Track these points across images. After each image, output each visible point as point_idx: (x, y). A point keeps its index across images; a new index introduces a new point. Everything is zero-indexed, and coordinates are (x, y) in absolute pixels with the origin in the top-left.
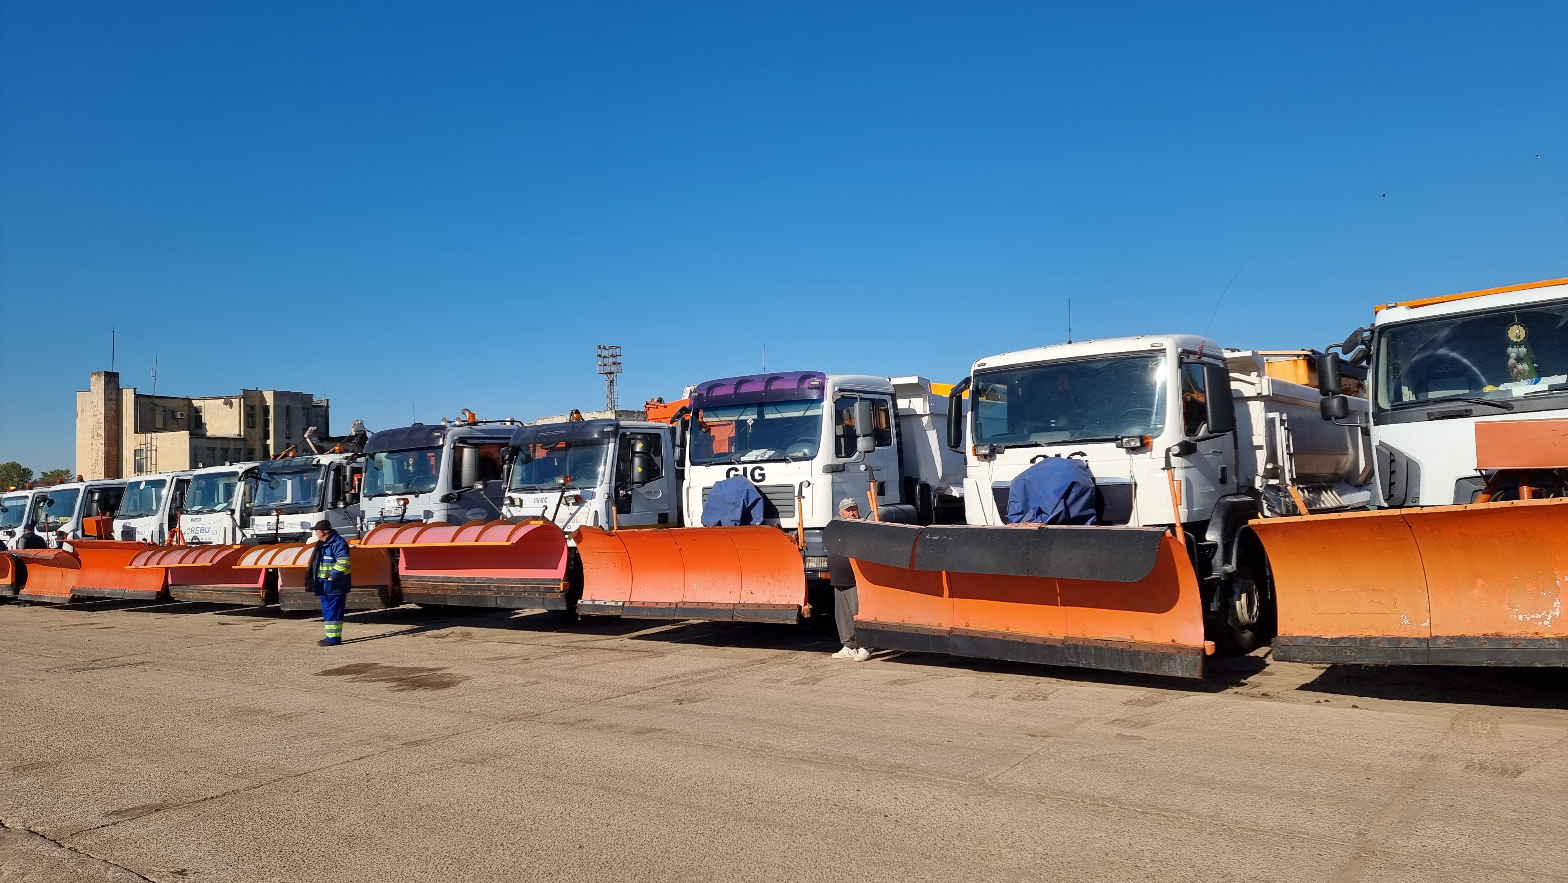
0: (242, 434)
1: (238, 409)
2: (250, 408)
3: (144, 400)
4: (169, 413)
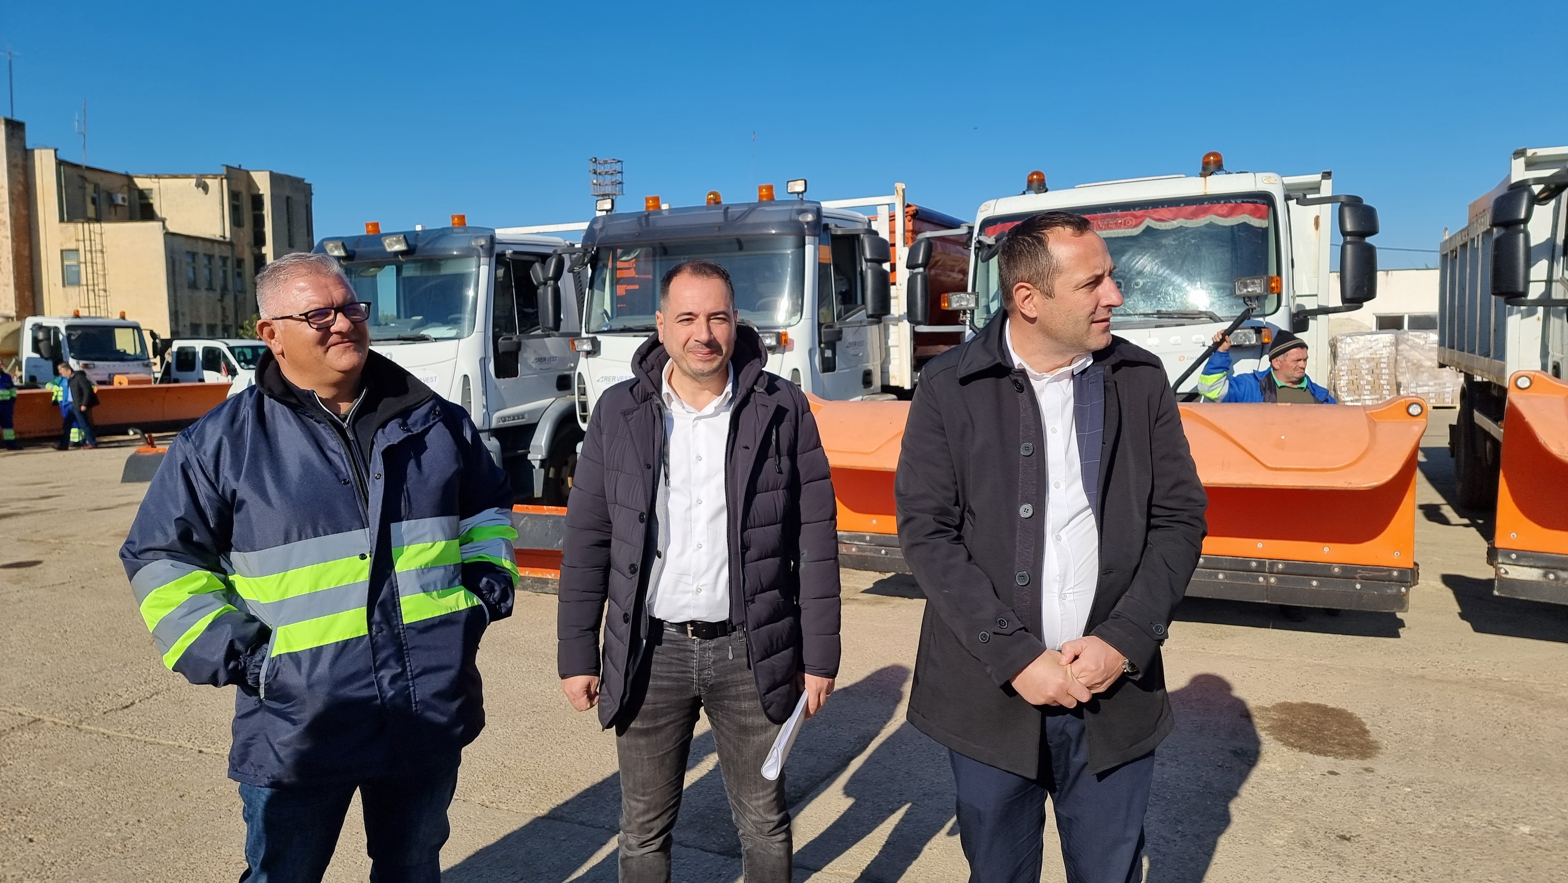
0: (228, 235)
1: (218, 195)
2: (234, 196)
3: (70, 170)
4: (103, 195)
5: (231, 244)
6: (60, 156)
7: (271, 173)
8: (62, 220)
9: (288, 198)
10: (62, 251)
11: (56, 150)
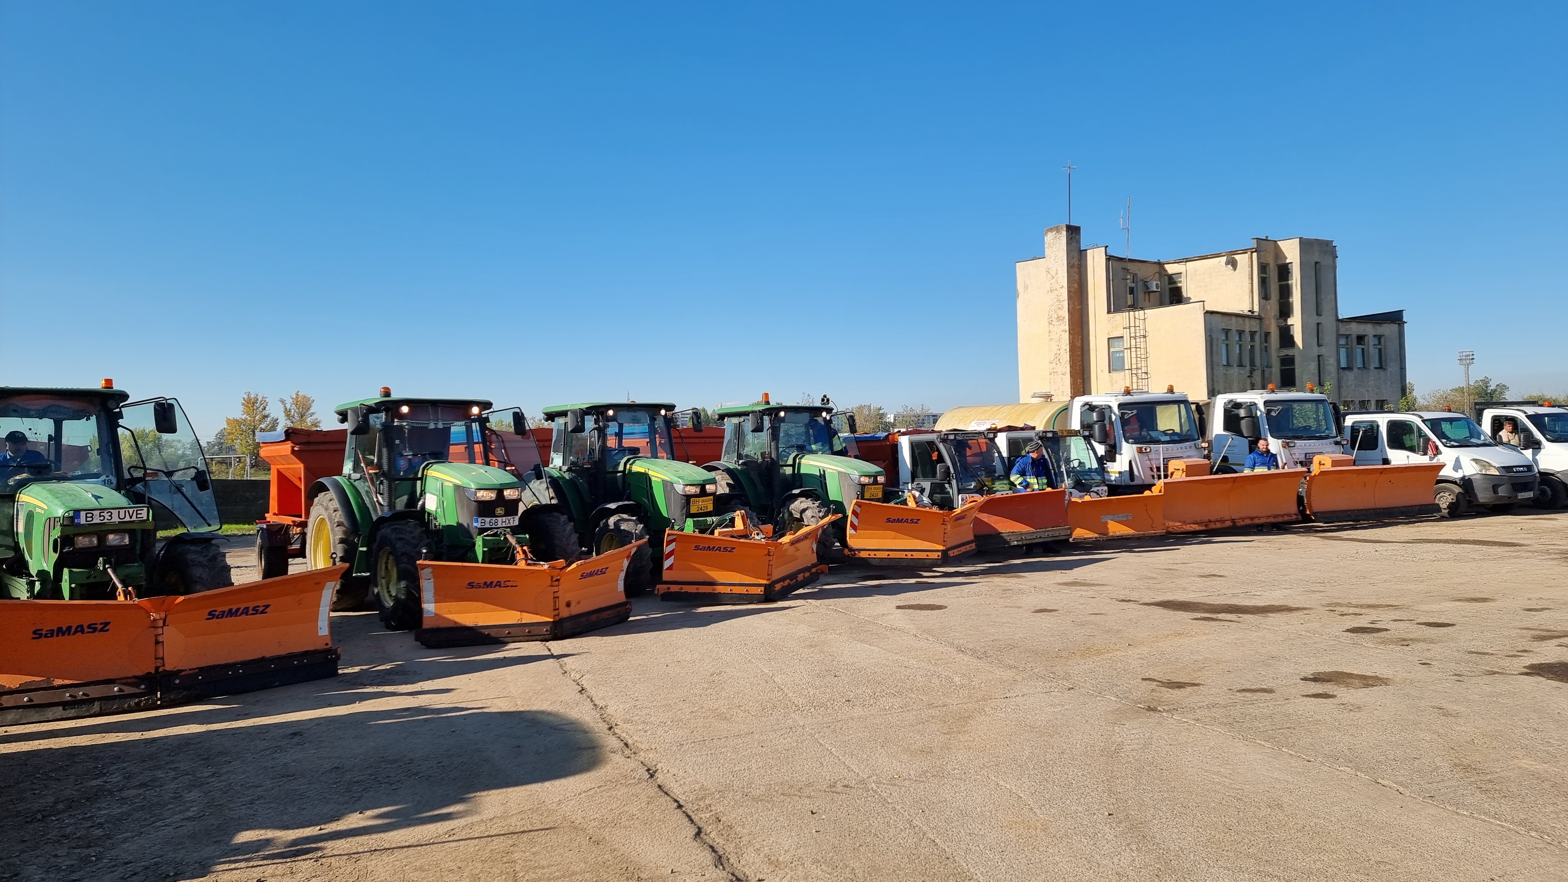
0: (1256, 309)
1: (1248, 270)
2: (1263, 268)
3: (1115, 263)
4: (1140, 284)
5: (1260, 318)
6: (1111, 252)
7: (1300, 238)
8: (1109, 312)
9: (1316, 263)
10: (1109, 339)
11: (1106, 247)
